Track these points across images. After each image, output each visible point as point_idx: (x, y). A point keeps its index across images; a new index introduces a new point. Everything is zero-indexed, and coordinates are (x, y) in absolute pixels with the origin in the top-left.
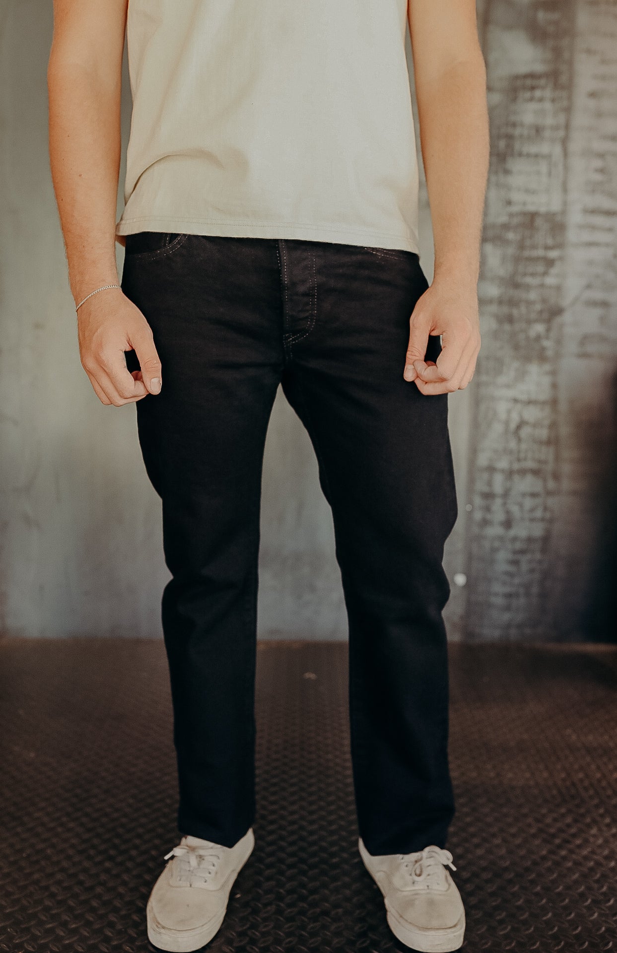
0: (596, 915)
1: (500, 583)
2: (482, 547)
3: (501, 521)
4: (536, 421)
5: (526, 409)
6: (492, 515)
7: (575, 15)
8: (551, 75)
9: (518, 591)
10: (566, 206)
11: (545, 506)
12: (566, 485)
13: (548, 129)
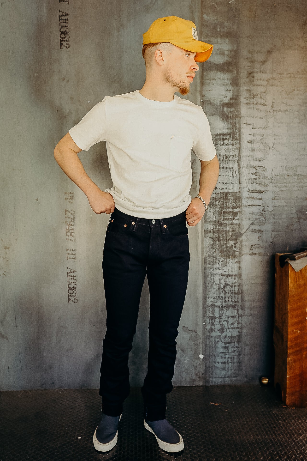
1: (220, 357)
2: (211, 341)
3: (219, 329)
4: (232, 284)
5: (228, 278)
6: (214, 326)
7: (240, 109)
8: (231, 134)
9: (228, 360)
10: (241, 189)
11: (238, 321)
12: (247, 312)
13: (231, 156)
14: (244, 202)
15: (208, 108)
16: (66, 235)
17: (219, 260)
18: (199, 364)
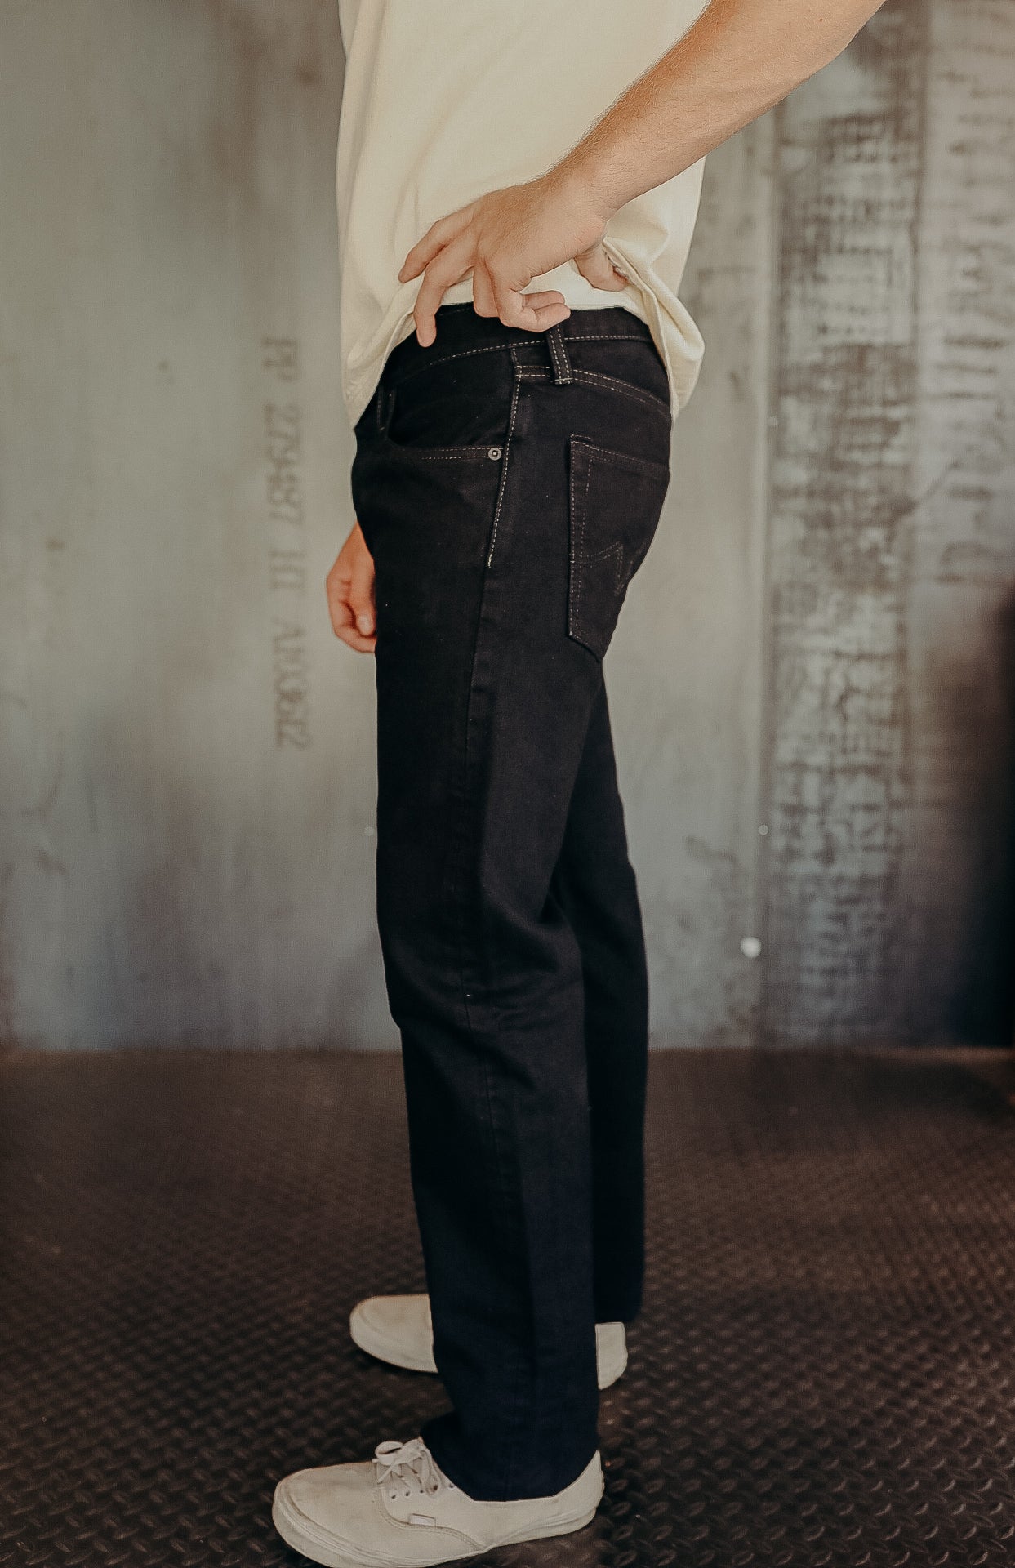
0: (963, 1507)
1: (817, 951)
2: (787, 894)
3: (818, 850)
4: (873, 687)
5: (856, 667)
6: (802, 840)
8: (890, 117)
9: (847, 964)
10: (918, 333)
11: (889, 825)
12: (921, 790)
13: (887, 207)
14: (928, 382)
16: (271, 501)
17: (826, 600)
18: (742, 975)
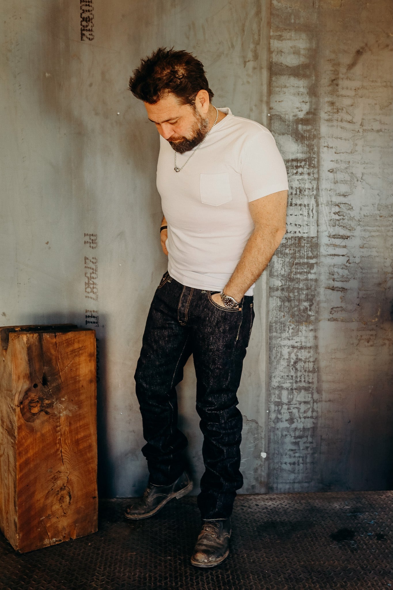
1: (288, 456)
2: (276, 435)
3: (287, 418)
4: (306, 359)
5: (300, 351)
6: (281, 415)
7: (319, 127)
8: (307, 160)
9: (299, 460)
10: (319, 233)
11: (313, 409)
12: (325, 396)
13: (307, 190)
14: (323, 250)
15: (277, 125)
16: (86, 292)
17: (288, 327)
18: (261, 465)
